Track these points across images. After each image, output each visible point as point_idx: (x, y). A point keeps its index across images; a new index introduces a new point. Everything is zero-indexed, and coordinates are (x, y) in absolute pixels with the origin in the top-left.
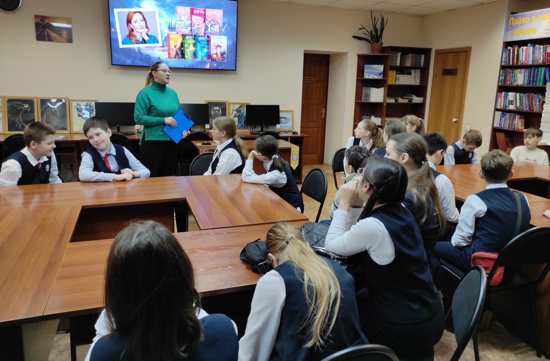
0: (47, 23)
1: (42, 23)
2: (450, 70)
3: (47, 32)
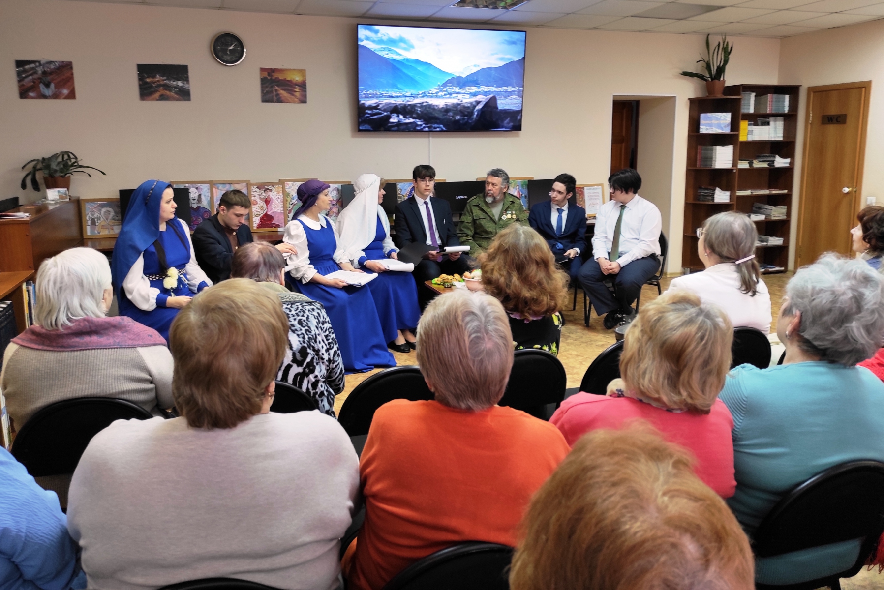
0: (277, 78)
1: (269, 78)
2: (834, 116)
3: (276, 91)
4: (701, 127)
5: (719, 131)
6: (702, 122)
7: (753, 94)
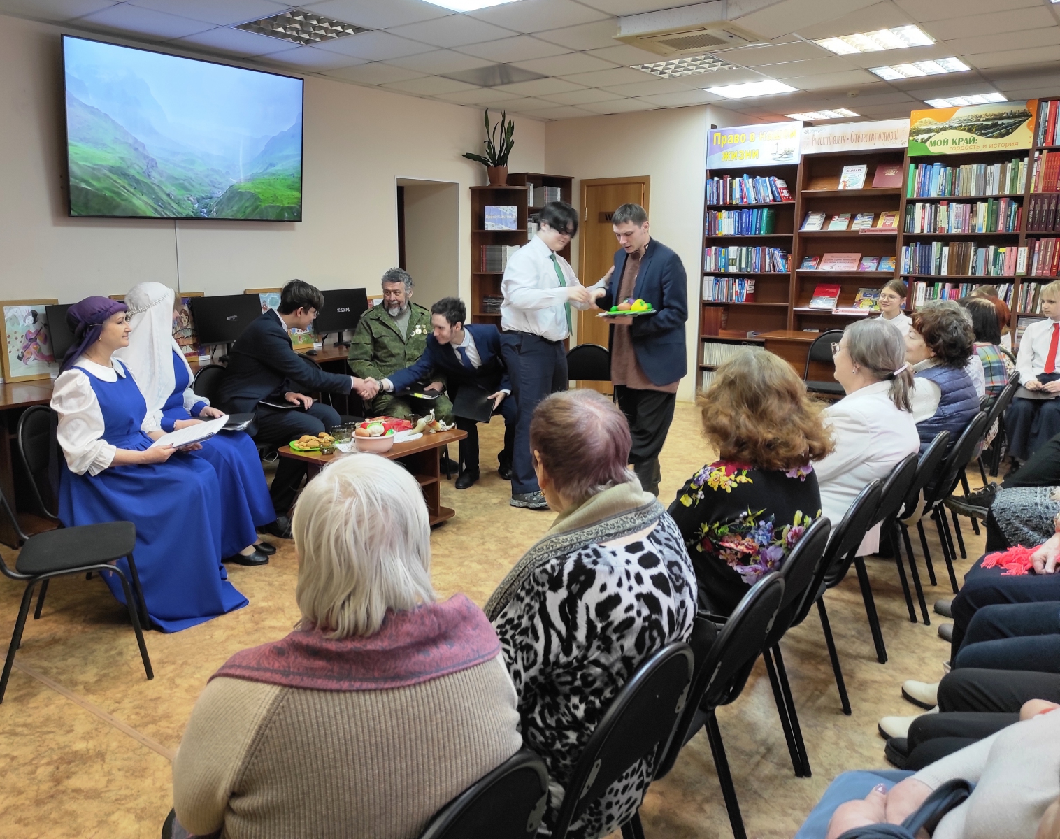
4: (486, 222)
5: (505, 228)
6: (486, 216)
7: (532, 185)
